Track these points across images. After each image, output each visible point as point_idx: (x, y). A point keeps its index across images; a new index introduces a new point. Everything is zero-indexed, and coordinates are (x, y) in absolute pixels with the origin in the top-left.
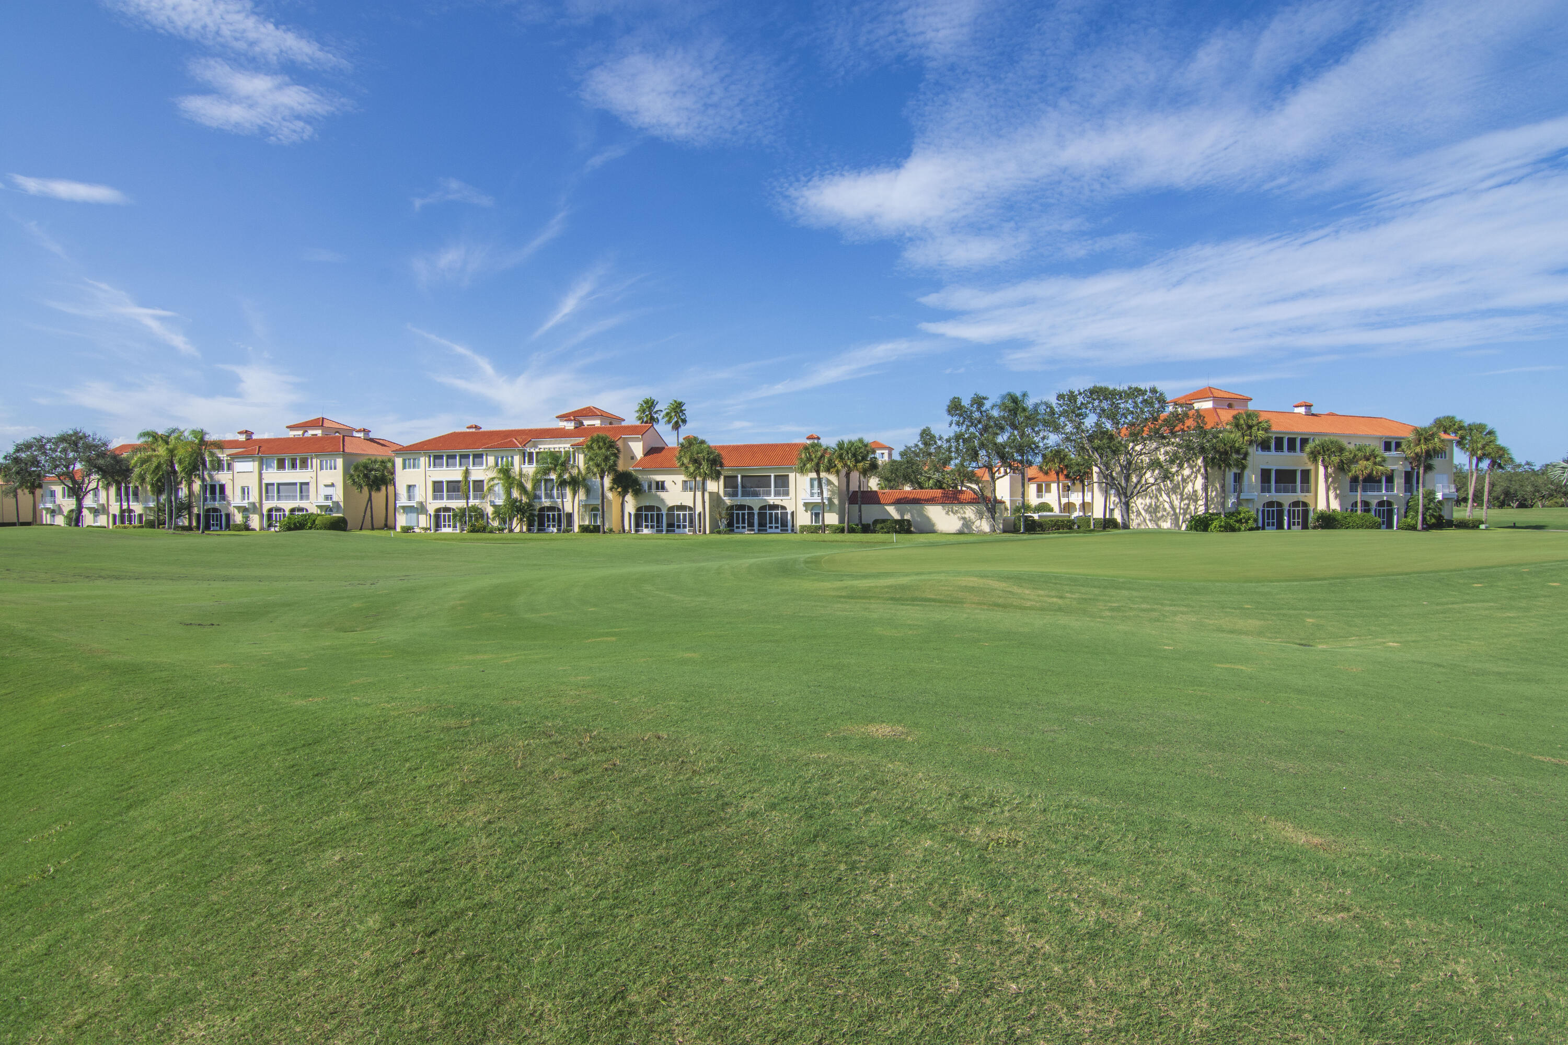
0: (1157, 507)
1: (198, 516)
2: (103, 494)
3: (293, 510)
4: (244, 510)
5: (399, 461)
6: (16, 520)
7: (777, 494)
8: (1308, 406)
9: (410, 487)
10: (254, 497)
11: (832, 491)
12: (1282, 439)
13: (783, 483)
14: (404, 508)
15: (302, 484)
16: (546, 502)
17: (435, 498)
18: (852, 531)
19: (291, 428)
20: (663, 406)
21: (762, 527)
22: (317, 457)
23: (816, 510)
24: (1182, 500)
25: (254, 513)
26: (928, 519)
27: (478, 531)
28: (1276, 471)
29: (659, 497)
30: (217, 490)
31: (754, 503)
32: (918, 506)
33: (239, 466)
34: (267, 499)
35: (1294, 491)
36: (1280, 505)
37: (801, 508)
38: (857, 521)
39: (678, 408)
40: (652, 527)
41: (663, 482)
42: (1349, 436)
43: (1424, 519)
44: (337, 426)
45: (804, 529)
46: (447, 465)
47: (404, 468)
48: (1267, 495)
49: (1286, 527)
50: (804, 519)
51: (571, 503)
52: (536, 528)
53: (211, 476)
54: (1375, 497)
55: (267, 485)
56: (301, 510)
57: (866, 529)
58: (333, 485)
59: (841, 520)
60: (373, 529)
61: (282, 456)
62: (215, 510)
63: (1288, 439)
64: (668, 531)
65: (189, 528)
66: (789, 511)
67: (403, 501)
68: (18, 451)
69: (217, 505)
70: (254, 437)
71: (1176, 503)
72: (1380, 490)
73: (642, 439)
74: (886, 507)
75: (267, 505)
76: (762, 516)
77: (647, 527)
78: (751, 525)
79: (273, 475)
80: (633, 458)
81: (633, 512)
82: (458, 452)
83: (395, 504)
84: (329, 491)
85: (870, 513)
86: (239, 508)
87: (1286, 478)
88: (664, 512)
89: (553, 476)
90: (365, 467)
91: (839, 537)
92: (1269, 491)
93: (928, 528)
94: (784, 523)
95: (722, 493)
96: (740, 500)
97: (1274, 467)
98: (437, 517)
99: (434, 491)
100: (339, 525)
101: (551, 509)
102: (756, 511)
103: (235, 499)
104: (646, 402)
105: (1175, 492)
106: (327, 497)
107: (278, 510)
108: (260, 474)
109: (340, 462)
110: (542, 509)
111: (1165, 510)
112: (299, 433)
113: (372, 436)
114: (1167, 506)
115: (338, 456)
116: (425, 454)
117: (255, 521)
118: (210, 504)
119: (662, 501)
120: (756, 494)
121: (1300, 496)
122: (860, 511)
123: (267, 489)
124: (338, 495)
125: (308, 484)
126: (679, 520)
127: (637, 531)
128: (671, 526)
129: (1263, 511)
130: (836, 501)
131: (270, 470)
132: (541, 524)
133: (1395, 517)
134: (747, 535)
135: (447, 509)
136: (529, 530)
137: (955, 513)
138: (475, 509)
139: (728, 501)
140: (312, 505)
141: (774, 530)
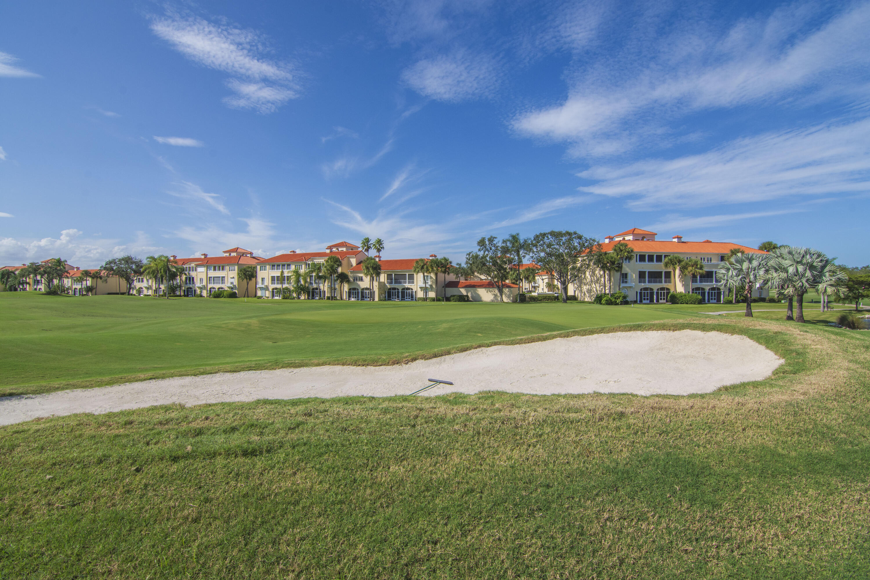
0: (591, 290)
1: (184, 291)
2: (150, 281)
3: (219, 288)
4: (201, 288)
5: (259, 267)
6: (118, 291)
7: (409, 283)
8: (679, 238)
9: (263, 279)
10: (204, 283)
11: (432, 281)
12: (653, 256)
13: (411, 277)
14: (260, 288)
15: (222, 277)
16: (315, 286)
17: (272, 284)
18: (439, 300)
19: (225, 252)
20: (373, 241)
21: (403, 298)
22: (228, 265)
23: (425, 290)
24: (600, 286)
25: (204, 289)
26: (479, 295)
27: (286, 298)
28: (649, 272)
29: (357, 284)
30: (191, 280)
31: (399, 287)
32: (474, 289)
33: (200, 269)
34: (210, 283)
35: (661, 282)
36: (651, 289)
37: (419, 290)
38: (443, 296)
39: (379, 242)
40: (355, 297)
41: (362, 277)
42: (696, 254)
43: (736, 297)
44: (244, 251)
45: (420, 299)
46: (277, 269)
47: (261, 270)
48: (643, 284)
49: (655, 301)
50: (420, 294)
51: (325, 287)
52: (310, 297)
53: (189, 274)
54: (708, 285)
55: (210, 277)
56: (222, 288)
57: (448, 299)
58: (234, 278)
59: (437, 296)
60: (248, 297)
61: (215, 265)
62: (191, 288)
63: (656, 256)
64: (362, 299)
65: (180, 296)
66: (414, 291)
67: (260, 285)
68: (106, 264)
69: (191, 286)
70: (208, 257)
71: (598, 288)
72: (712, 282)
73: (355, 257)
74: (461, 289)
75: (210, 286)
76: (403, 293)
77: (353, 297)
78: (398, 297)
79: (212, 273)
80: (352, 266)
81: (347, 291)
82: (281, 263)
83: (256, 286)
84: (232, 280)
85: (451, 291)
86: (199, 287)
87: (655, 276)
88: (360, 291)
89: (314, 274)
90: (245, 270)
91: (433, 303)
92: (645, 282)
93: (477, 299)
94: (412, 297)
95: (386, 282)
96: (394, 285)
97: (647, 270)
98: (273, 292)
99: (272, 280)
100: (233, 295)
101: (317, 289)
102: (400, 291)
103: (198, 284)
104: (366, 239)
105: (597, 283)
106: (232, 283)
107: (214, 288)
108: (207, 273)
109: (236, 267)
110: (313, 289)
111: (594, 291)
112: (228, 254)
113: (254, 255)
114: (594, 289)
115: (235, 265)
116: (268, 264)
117: (205, 293)
118: (189, 286)
119: (359, 285)
120: (400, 283)
121: (664, 285)
122: (445, 291)
123: (210, 279)
124: (236, 282)
125: (224, 277)
126: (366, 295)
127: (349, 299)
128: (363, 297)
129: (641, 293)
130: (434, 286)
131: (211, 271)
132: (313, 295)
133: (722, 296)
134: (397, 302)
135: (276, 289)
136: (308, 298)
137: (491, 292)
138: (287, 289)
139: (388, 286)
140: (226, 286)
141: (408, 300)
